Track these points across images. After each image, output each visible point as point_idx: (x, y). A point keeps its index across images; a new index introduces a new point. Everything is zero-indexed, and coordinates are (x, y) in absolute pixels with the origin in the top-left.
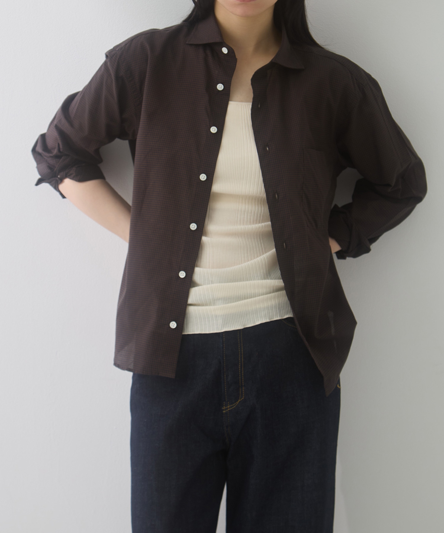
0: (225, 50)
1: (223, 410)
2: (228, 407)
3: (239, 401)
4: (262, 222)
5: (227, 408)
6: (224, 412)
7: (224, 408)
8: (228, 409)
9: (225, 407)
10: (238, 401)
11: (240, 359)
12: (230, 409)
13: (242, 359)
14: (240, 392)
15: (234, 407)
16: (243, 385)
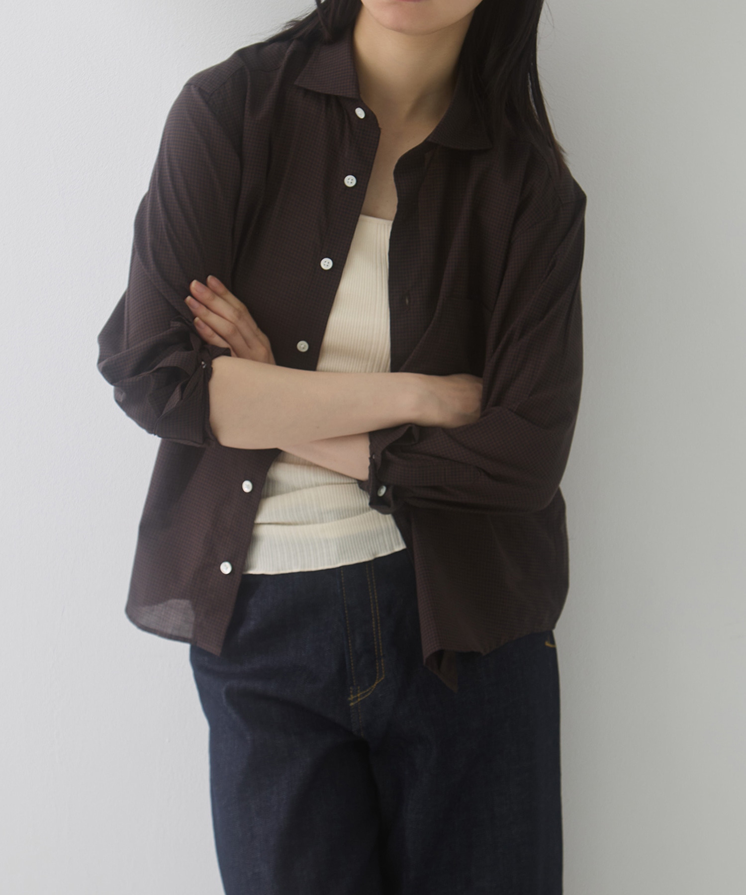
1: (350, 702)
2: (359, 695)
3: (376, 683)
5: (355, 698)
6: (352, 704)
7: (352, 697)
8: (359, 700)
9: (354, 695)
10: (374, 683)
11: (372, 612)
12: (361, 699)
13: (378, 611)
14: (377, 668)
15: (369, 694)
16: (382, 655)
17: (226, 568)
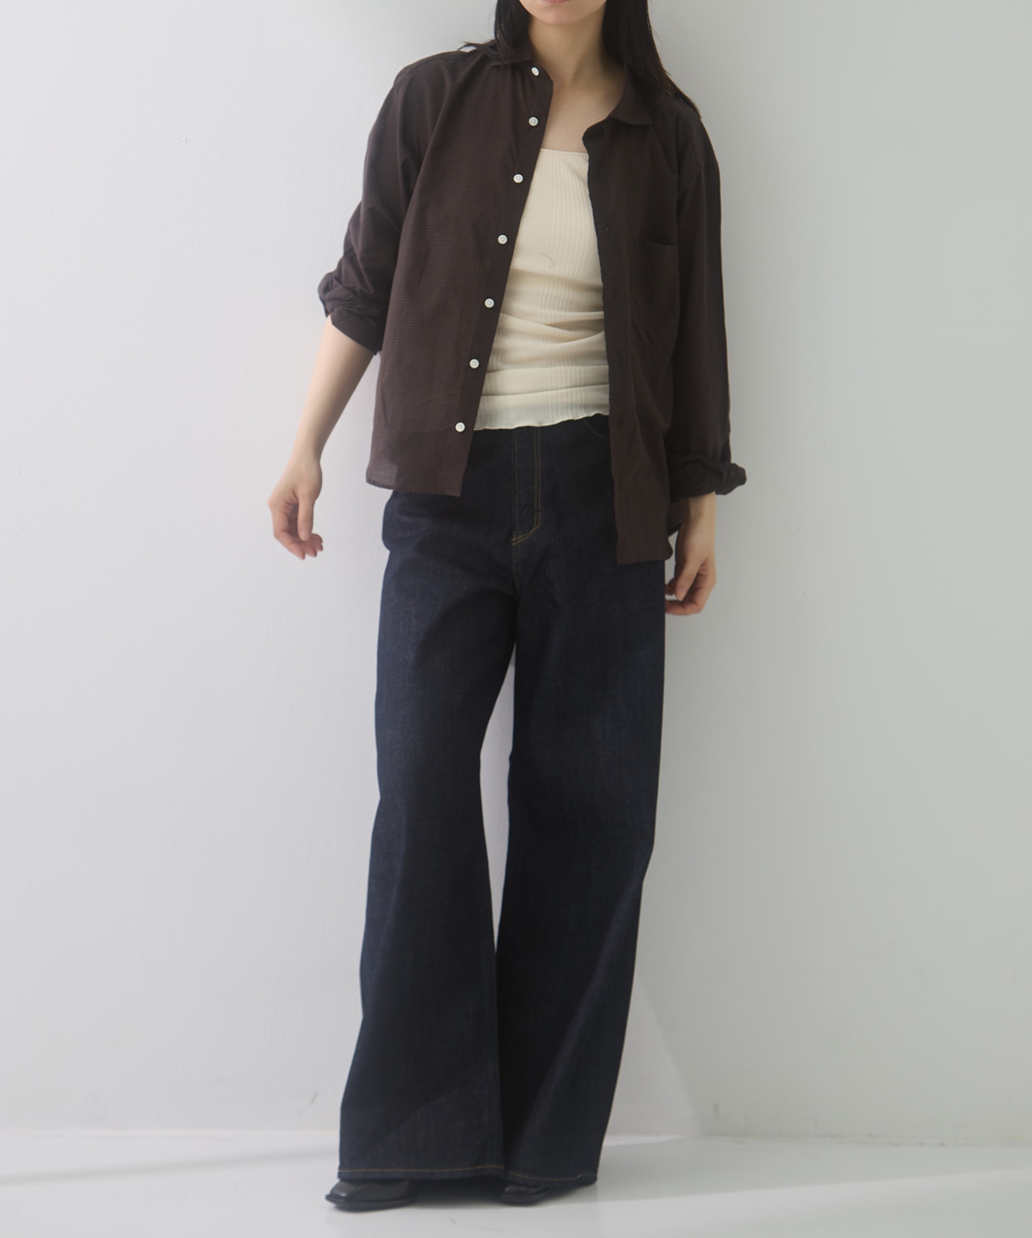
0: (535, 71)
1: (513, 542)
2: (519, 538)
3: (534, 529)
4: (570, 310)
5: (517, 540)
6: (514, 544)
7: (514, 539)
8: (520, 541)
9: (516, 537)
10: (531, 529)
11: (536, 476)
12: (522, 540)
13: (540, 476)
14: (535, 518)
15: (527, 537)
16: (539, 509)
17: (460, 427)
